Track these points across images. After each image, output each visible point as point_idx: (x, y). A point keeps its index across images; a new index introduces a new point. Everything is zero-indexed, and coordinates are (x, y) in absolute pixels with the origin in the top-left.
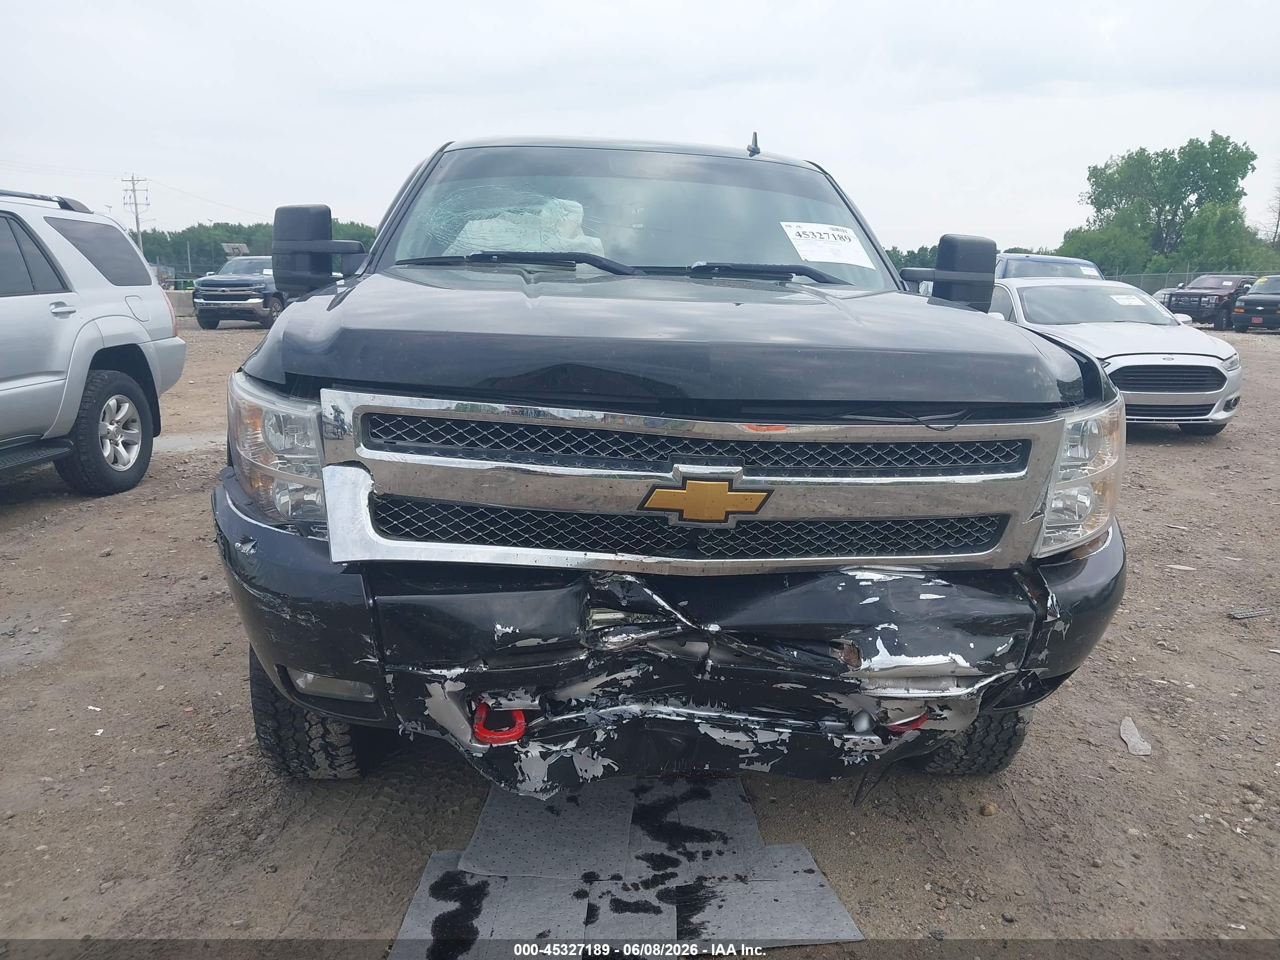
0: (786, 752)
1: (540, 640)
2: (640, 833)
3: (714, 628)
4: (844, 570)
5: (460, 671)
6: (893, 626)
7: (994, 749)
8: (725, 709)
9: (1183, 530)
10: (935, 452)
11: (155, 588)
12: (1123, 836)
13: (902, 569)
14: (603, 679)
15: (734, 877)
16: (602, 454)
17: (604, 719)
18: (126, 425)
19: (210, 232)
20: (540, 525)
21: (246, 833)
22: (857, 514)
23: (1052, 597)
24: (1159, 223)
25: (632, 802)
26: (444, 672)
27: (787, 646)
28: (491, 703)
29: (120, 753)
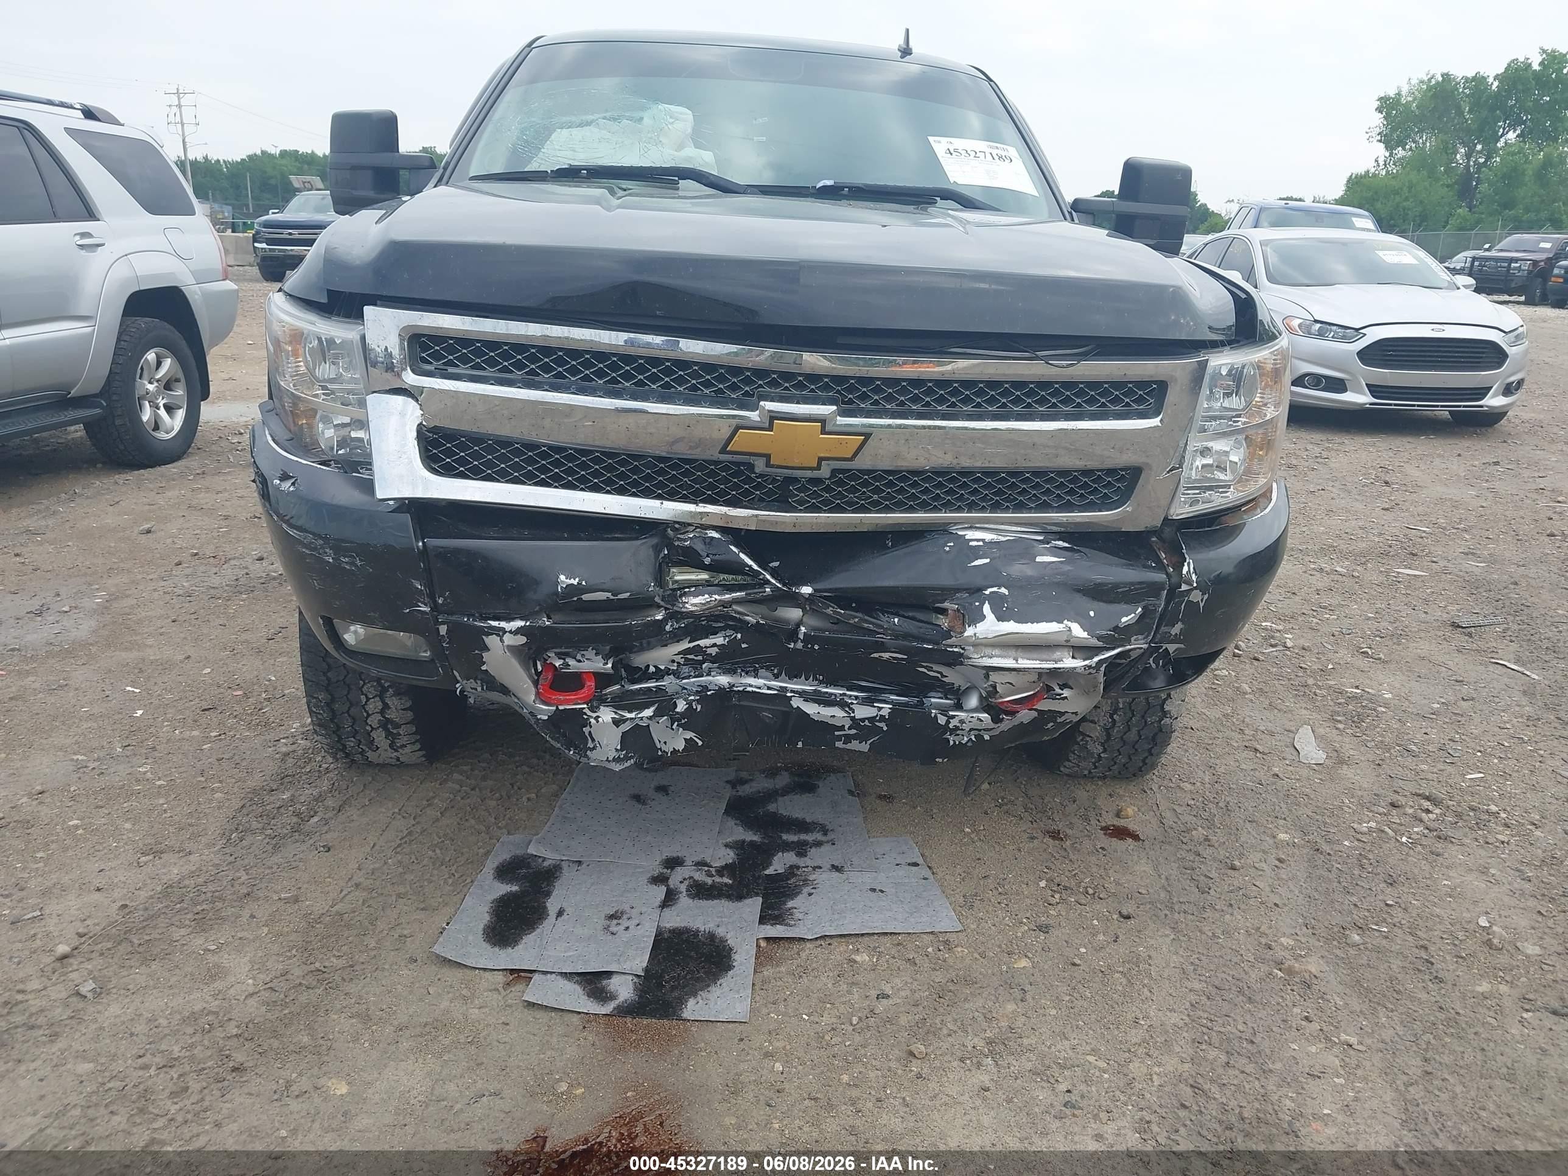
0: (885, 728)
1: (609, 595)
2: (731, 823)
3: (807, 590)
4: (953, 529)
5: (520, 623)
6: (1004, 590)
7: (1136, 747)
8: (821, 682)
9: (1424, 532)
10: (1056, 393)
11: (202, 568)
12: (1271, 841)
13: (1019, 529)
14: (685, 645)
15: (829, 866)
16: (679, 389)
17: (686, 689)
18: (168, 385)
19: (276, 161)
20: (610, 468)
21: (298, 815)
22: (966, 463)
23: (1189, 564)
24: (1467, 167)
25: (728, 793)
26: (503, 624)
27: (888, 613)
28: (558, 663)
29: (161, 734)
